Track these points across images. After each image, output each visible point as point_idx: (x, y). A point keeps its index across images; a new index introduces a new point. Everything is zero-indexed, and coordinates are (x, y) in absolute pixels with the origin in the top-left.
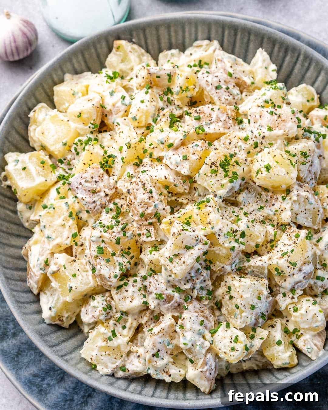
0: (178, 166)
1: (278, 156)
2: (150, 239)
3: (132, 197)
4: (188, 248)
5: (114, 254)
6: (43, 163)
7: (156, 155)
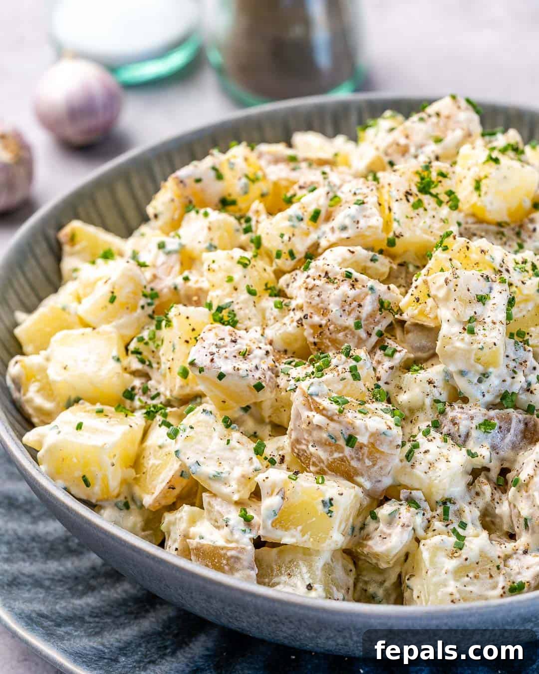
0: (358, 222)
2: (398, 356)
4: (482, 299)
6: (100, 412)
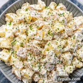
1: (59, 25)
2: (41, 57)
3: (32, 50)
4: (51, 56)
5: (35, 65)
6: (6, 52)
7: (32, 38)
